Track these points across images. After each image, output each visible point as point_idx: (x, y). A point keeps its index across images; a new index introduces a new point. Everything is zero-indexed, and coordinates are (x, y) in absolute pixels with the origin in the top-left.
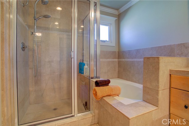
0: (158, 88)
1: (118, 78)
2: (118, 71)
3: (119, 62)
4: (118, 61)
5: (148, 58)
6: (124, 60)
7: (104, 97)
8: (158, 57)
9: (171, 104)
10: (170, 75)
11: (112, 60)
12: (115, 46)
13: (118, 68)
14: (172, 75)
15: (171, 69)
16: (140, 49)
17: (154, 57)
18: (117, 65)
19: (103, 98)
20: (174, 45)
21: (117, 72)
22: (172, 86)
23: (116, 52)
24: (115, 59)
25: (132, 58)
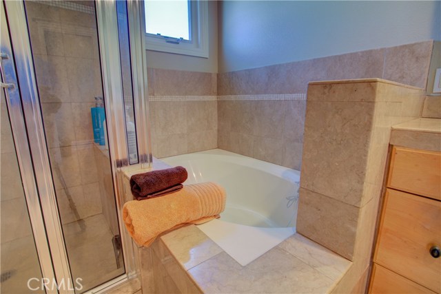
0: (360, 200)
1: (218, 148)
2: (218, 131)
3: (220, 105)
4: (218, 102)
5: (325, 87)
6: (233, 98)
7: (164, 233)
8: (369, 82)
9: (381, 239)
10: (391, 146)
11: (202, 98)
12: (208, 57)
13: (219, 120)
14: (398, 149)
15: (395, 127)
16: (280, 65)
17: (354, 82)
18: (215, 113)
19: (162, 237)
20: (382, 49)
21: (216, 132)
22: (392, 183)
23: (210, 74)
24: (210, 94)
25: (257, 93)
